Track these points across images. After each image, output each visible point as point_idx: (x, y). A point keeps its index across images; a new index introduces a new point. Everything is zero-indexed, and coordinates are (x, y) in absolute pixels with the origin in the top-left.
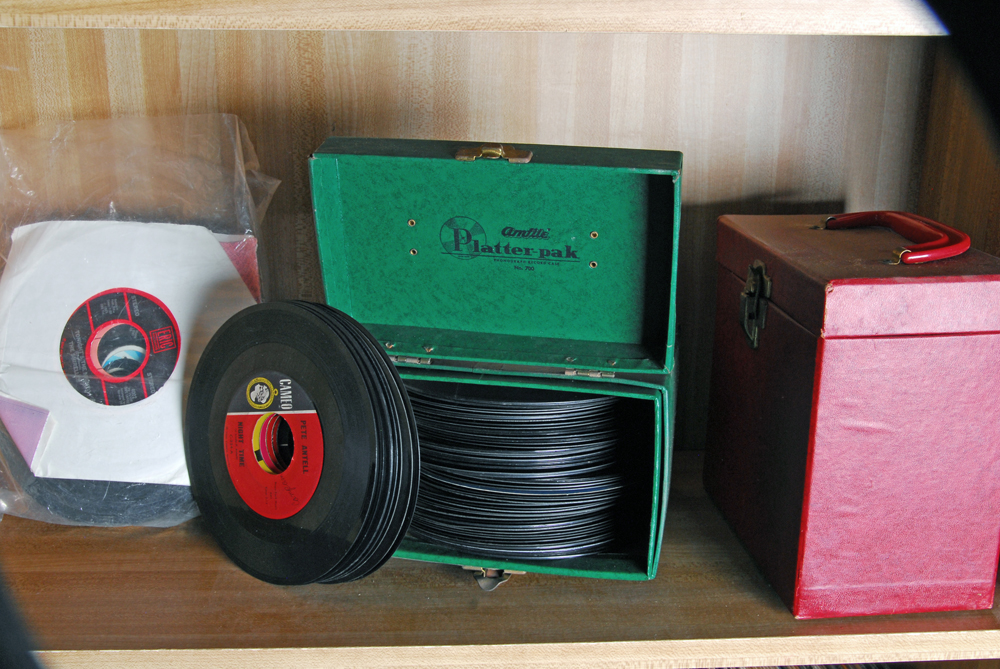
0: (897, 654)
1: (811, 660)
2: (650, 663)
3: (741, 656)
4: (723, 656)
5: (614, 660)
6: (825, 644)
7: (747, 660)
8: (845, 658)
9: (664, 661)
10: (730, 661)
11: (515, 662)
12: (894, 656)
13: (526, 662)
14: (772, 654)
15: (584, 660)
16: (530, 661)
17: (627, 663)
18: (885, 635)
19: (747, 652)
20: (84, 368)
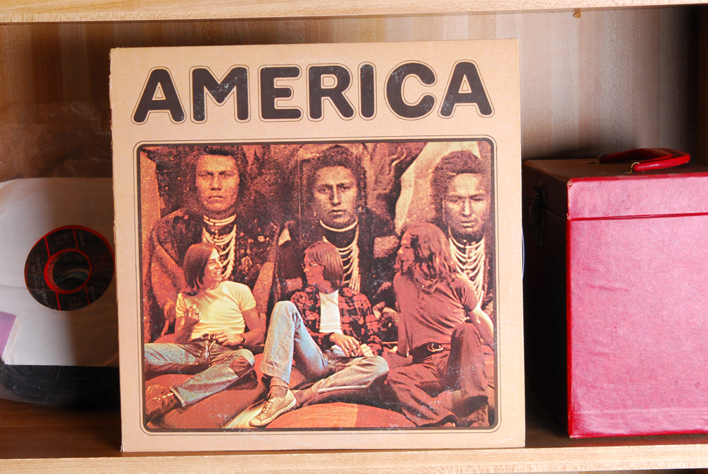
0: (648, 463)
1: (582, 467)
2: (459, 468)
3: (528, 463)
4: (514, 463)
5: (433, 466)
6: (592, 454)
7: (533, 466)
8: (608, 465)
9: (470, 466)
10: (520, 467)
11: (359, 467)
12: (646, 464)
13: (368, 467)
14: (552, 462)
15: (410, 466)
16: (370, 467)
17: (442, 468)
18: (637, 447)
19: (532, 460)
20: (43, 284)
